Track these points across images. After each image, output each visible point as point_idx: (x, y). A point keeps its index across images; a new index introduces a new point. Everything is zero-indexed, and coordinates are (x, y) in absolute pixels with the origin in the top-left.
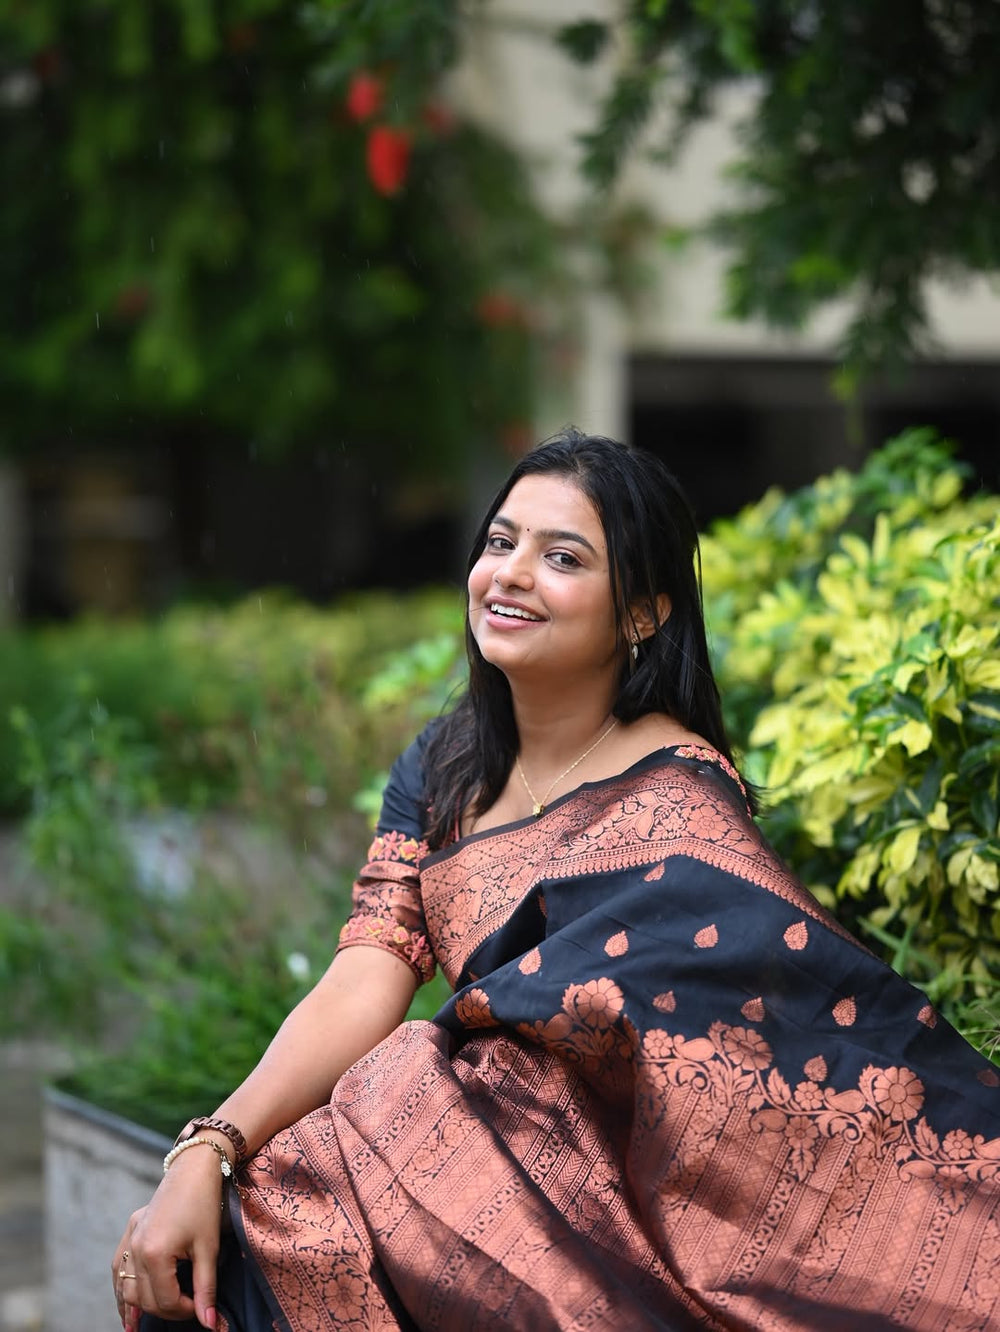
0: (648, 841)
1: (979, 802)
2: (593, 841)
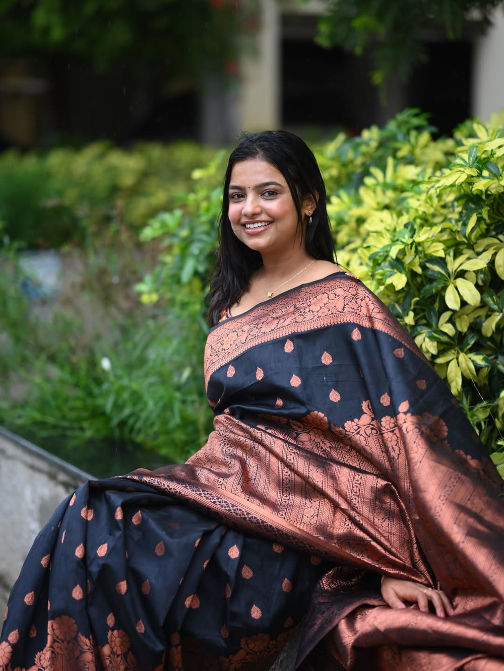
1: (430, 310)
2: (316, 313)
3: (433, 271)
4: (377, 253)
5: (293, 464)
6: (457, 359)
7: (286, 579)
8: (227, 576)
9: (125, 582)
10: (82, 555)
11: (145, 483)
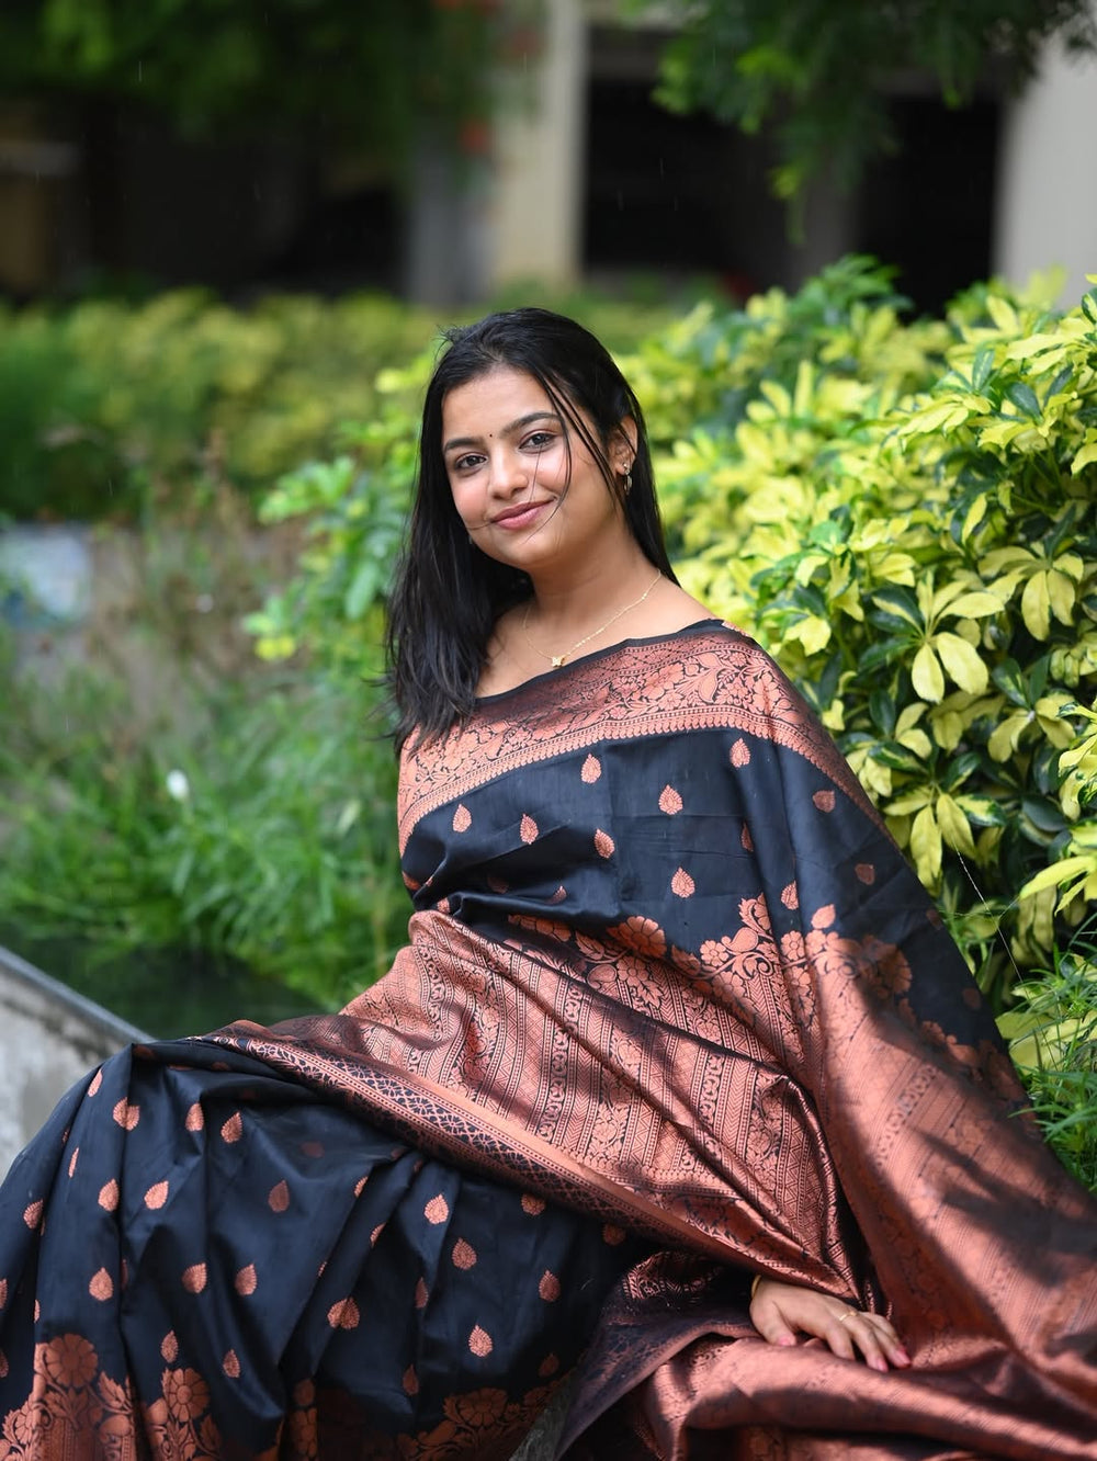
0: (712, 704)
1: (878, 699)
2: (654, 703)
3: (888, 615)
4: (768, 572)
5: (577, 1024)
6: (934, 806)
7: (548, 1272)
8: (420, 1261)
9: (204, 1265)
10: (114, 1204)
11: (253, 1055)
